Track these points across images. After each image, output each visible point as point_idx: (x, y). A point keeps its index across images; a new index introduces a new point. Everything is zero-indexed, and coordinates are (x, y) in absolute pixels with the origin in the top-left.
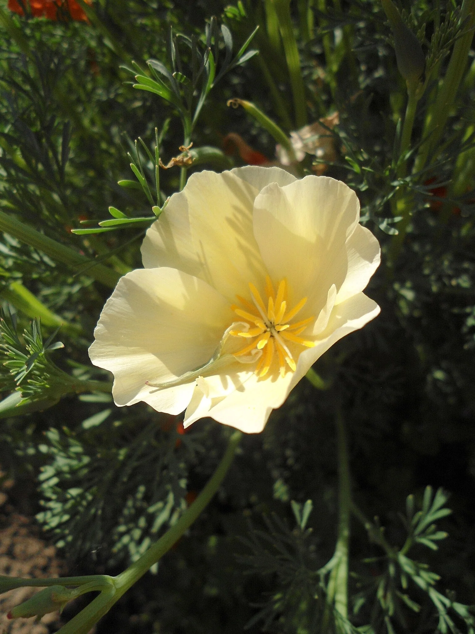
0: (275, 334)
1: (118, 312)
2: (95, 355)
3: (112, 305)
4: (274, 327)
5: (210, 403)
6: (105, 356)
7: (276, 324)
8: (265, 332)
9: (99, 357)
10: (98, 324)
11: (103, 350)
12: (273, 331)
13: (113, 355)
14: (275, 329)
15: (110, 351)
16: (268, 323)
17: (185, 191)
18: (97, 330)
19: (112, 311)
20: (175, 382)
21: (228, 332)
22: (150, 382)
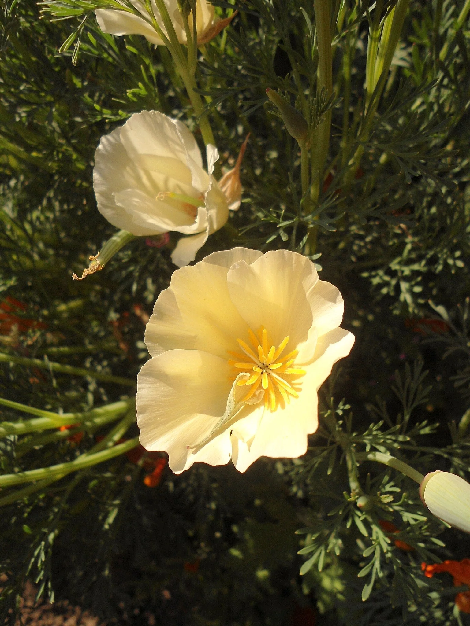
0: (270, 372)
1: (148, 401)
2: (145, 442)
3: (141, 397)
4: (267, 367)
5: (246, 446)
6: (152, 440)
7: (267, 364)
8: (262, 373)
9: (148, 442)
10: (137, 417)
11: (149, 435)
12: (268, 370)
13: (157, 437)
14: (268, 368)
15: (154, 435)
16: (261, 365)
17: (171, 287)
18: (139, 422)
19: (143, 402)
20: (208, 439)
21: (236, 385)
22: (191, 446)
